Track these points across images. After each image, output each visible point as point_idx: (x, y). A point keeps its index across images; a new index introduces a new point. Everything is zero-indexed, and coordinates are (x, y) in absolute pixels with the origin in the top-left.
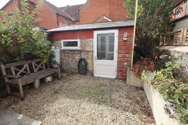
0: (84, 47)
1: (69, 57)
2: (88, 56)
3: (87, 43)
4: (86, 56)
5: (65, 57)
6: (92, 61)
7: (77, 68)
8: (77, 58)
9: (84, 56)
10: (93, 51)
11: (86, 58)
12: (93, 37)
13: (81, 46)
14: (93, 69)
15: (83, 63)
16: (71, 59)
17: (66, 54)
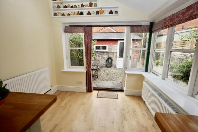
0: (111, 50)
1: (99, 57)
2: (113, 56)
3: (113, 48)
4: (112, 55)
5: (97, 56)
6: (115, 59)
7: (105, 64)
8: (106, 57)
9: (110, 55)
10: (116, 53)
11: (112, 57)
12: (117, 44)
13: (109, 50)
14: (116, 64)
15: (110, 60)
16: (101, 58)
17: (97, 55)
